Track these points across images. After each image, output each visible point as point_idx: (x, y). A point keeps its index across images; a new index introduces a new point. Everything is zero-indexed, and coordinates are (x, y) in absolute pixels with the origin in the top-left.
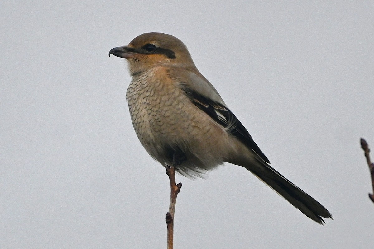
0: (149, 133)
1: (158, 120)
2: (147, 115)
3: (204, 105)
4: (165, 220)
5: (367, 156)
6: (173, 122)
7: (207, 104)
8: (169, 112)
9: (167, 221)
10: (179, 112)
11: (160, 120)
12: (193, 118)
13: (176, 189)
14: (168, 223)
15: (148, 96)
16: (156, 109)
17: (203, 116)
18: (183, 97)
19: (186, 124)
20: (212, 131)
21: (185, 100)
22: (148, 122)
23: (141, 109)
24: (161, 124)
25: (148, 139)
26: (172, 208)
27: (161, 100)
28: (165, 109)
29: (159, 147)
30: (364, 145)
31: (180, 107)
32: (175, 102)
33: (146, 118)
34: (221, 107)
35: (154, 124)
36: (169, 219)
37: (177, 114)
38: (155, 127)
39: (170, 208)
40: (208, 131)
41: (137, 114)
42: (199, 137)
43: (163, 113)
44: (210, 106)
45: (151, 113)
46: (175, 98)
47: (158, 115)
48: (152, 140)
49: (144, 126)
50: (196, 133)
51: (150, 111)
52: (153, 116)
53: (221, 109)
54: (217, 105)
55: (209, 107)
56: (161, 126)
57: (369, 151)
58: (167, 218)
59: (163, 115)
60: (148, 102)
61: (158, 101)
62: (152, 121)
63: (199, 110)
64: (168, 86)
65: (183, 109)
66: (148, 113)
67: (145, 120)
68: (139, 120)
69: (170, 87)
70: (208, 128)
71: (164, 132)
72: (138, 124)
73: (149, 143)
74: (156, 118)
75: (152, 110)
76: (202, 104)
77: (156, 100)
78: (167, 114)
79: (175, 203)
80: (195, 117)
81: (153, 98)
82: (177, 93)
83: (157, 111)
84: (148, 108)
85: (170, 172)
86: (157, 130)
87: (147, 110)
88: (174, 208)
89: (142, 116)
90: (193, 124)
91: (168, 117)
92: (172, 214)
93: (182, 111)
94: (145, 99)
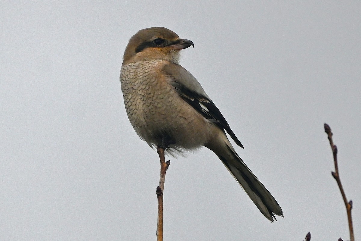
0: (142, 119)
1: (151, 110)
2: (141, 105)
3: (190, 99)
4: (156, 193)
5: (330, 139)
6: (163, 113)
7: (193, 97)
8: (161, 104)
9: (158, 194)
10: (169, 104)
11: (152, 110)
12: (180, 110)
13: (165, 166)
14: (158, 195)
15: (143, 89)
16: (149, 101)
17: (189, 108)
18: (173, 92)
19: (174, 115)
20: (195, 121)
21: (174, 95)
22: (142, 110)
23: (136, 99)
24: (153, 113)
25: (140, 124)
26: (162, 183)
27: (154, 94)
28: (158, 101)
29: (150, 131)
30: (327, 129)
31: (170, 100)
32: (167, 96)
33: (141, 107)
34: (204, 100)
35: (148, 112)
36: (160, 192)
37: (168, 106)
38: (148, 115)
39: (160, 183)
40: (192, 121)
41: (133, 102)
42: (185, 125)
43: (155, 105)
44: (195, 99)
45: (145, 103)
46: (167, 93)
47: (151, 106)
48: (144, 126)
49: (138, 113)
50: (182, 122)
51: (144, 102)
52: (147, 106)
53: (205, 102)
54: (201, 98)
55: (194, 101)
56: (154, 115)
57: (332, 134)
58: (157, 191)
59: (156, 107)
60: (143, 94)
61: (152, 94)
62: (146, 110)
63: (186, 103)
64: (161, 83)
65: (173, 102)
66: (143, 103)
67: (139, 109)
68: (134, 107)
69: (163, 83)
70: (192, 118)
71: (155, 120)
72: (132, 111)
73: (140, 127)
74: (150, 108)
75: (147, 101)
76: (188, 98)
77: (150, 94)
78: (159, 105)
79: (164, 178)
80: (182, 109)
81: (147, 91)
82: (168, 89)
83: (150, 103)
84: (143, 99)
85: (160, 151)
86: (150, 118)
87: (142, 101)
88: (164, 182)
89: (137, 105)
90: (180, 115)
91: (160, 108)
92: (161, 188)
93: (171, 103)
94: (141, 91)
